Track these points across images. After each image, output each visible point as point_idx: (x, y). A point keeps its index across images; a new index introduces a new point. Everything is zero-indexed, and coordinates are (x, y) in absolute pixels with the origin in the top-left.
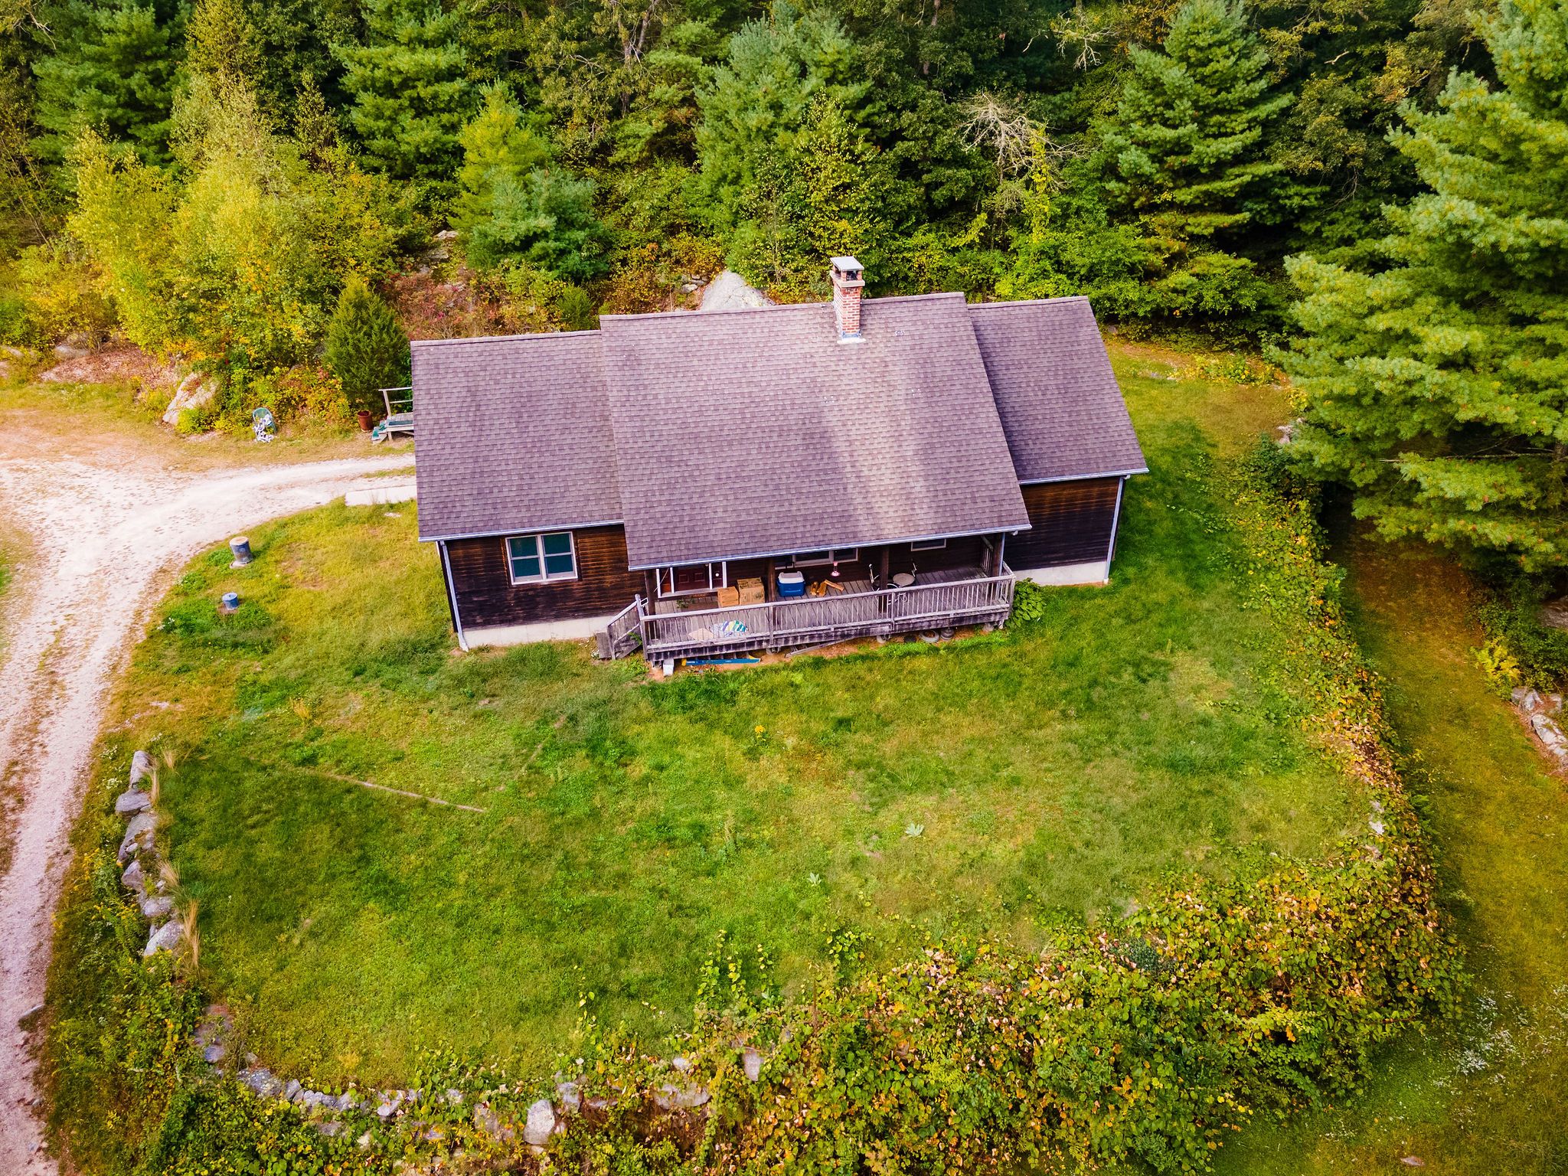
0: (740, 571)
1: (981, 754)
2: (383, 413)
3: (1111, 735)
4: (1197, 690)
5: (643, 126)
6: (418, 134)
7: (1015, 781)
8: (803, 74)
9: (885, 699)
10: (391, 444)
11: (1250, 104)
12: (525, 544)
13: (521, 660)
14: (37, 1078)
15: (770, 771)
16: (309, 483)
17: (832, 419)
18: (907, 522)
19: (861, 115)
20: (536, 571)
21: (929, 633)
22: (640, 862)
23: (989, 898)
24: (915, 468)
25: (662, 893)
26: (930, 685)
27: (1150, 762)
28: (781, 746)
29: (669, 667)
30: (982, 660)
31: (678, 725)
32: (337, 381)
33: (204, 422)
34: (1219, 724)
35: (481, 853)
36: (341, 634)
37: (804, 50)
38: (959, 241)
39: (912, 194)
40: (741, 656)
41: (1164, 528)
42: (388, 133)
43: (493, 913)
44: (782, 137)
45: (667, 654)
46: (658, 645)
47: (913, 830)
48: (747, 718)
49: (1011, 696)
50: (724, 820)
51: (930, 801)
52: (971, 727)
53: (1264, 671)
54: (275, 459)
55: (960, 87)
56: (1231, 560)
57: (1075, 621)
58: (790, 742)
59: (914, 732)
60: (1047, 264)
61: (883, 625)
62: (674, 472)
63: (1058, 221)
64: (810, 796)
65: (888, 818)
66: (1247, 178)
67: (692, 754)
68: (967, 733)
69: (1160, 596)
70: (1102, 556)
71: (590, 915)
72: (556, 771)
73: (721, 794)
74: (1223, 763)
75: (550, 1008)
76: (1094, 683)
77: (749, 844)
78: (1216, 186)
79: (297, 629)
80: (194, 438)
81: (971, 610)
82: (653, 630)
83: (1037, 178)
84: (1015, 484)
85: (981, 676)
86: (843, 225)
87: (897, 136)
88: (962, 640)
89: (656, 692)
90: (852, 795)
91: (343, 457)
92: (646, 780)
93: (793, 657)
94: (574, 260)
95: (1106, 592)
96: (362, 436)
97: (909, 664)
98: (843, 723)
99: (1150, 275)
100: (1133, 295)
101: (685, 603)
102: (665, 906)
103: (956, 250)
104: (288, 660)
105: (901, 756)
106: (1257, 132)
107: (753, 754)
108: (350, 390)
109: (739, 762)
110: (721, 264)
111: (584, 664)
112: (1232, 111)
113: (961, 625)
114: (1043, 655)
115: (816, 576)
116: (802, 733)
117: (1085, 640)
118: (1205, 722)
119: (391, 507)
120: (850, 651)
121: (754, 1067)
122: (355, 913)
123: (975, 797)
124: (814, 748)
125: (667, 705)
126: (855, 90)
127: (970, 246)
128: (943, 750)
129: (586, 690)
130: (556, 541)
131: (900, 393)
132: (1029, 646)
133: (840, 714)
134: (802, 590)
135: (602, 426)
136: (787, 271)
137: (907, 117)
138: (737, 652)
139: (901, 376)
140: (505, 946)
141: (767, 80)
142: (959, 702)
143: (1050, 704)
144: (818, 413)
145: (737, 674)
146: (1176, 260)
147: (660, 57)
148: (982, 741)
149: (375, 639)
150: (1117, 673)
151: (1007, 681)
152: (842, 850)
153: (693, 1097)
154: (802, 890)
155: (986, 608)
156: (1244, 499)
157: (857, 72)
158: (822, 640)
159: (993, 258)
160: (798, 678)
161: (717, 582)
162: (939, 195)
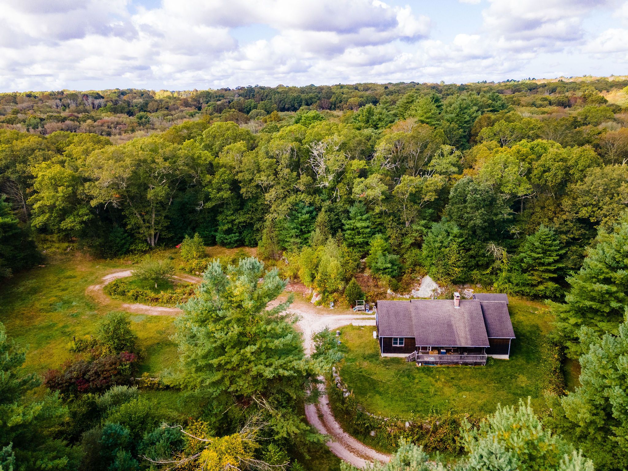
0: (433, 348)
1: (478, 387)
2: (355, 305)
3: (503, 387)
4: (522, 382)
5: (409, 241)
6: (359, 239)
7: (484, 392)
8: (448, 235)
9: (460, 375)
10: (358, 312)
11: (556, 251)
12: (396, 339)
13: (393, 360)
14: (331, 411)
15: (439, 384)
16: (343, 319)
17: (453, 322)
18: (466, 343)
19: (461, 245)
20: (397, 344)
21: (470, 364)
22: (418, 395)
23: (476, 408)
24: (468, 333)
25: (422, 399)
26: (469, 374)
27: (510, 392)
28: (441, 381)
29: (420, 364)
30: (480, 371)
31: (422, 375)
32: (348, 298)
33: (320, 303)
34: (525, 388)
35: (392, 390)
36: (360, 351)
37: (449, 230)
38: (485, 273)
39: (473, 263)
40: (433, 364)
41: (524, 349)
42: (352, 239)
43: (396, 398)
44: (443, 249)
45: (420, 362)
46: (419, 360)
47: (464, 397)
48: (435, 375)
49: (485, 378)
50: (432, 390)
51: (468, 393)
52: (476, 382)
53: (537, 381)
54: (335, 313)
55: (486, 240)
56: (537, 358)
57: (500, 366)
58: (443, 380)
59: (465, 381)
60: (506, 281)
61: (461, 362)
62: (424, 330)
63: (510, 271)
64: (446, 389)
65: (460, 394)
66: (556, 267)
67: (425, 380)
68: (475, 383)
69: (519, 364)
70: (507, 354)
71: (411, 401)
72: (403, 379)
73: (431, 387)
74: (523, 395)
75: (407, 411)
76: (502, 378)
77: (436, 395)
78: (549, 268)
79: (352, 349)
80: (318, 307)
81: (478, 361)
82: (418, 357)
83: (504, 261)
84: (487, 338)
85: (479, 374)
86: (456, 269)
87: (469, 250)
88: (476, 367)
89: (418, 368)
90: (454, 390)
91: (349, 314)
92: (418, 383)
93: (443, 366)
94: (394, 273)
95: (507, 361)
96: (351, 309)
97: (465, 370)
98: (452, 378)
99: (533, 286)
100: (528, 291)
101: (423, 353)
102: (423, 401)
103: (484, 274)
104: (352, 355)
105: (463, 385)
106: (558, 257)
107: (436, 381)
108: (349, 301)
109: (434, 382)
110: (426, 274)
111: (404, 362)
112: (552, 251)
113: (476, 364)
114: (492, 371)
115: (448, 350)
116: (445, 379)
117: (501, 370)
118: (522, 388)
119: (362, 327)
120: (454, 366)
121: (438, 423)
122: (375, 395)
123: (476, 393)
124: (447, 382)
125: (421, 371)
126: (460, 240)
127: (488, 274)
128: (471, 385)
129: (405, 367)
130: (401, 339)
131: (466, 319)
132: (490, 369)
133: (452, 376)
134: (445, 353)
135: (410, 319)
136: (442, 279)
137: (472, 246)
138: (433, 363)
139: (466, 315)
140: (399, 403)
141: (440, 237)
142: (475, 377)
143: (492, 380)
144: (450, 321)
145: (433, 367)
146: (541, 283)
147: (415, 227)
148: (478, 385)
149: (367, 353)
150: (507, 377)
151: (484, 375)
152: (452, 398)
153: (429, 427)
154: (445, 402)
155: (481, 361)
156: (544, 345)
157: (461, 236)
158: (449, 363)
159: (494, 277)
160: (444, 369)
161: (429, 350)
162: (480, 263)
